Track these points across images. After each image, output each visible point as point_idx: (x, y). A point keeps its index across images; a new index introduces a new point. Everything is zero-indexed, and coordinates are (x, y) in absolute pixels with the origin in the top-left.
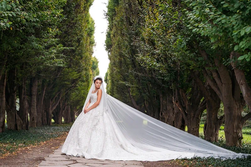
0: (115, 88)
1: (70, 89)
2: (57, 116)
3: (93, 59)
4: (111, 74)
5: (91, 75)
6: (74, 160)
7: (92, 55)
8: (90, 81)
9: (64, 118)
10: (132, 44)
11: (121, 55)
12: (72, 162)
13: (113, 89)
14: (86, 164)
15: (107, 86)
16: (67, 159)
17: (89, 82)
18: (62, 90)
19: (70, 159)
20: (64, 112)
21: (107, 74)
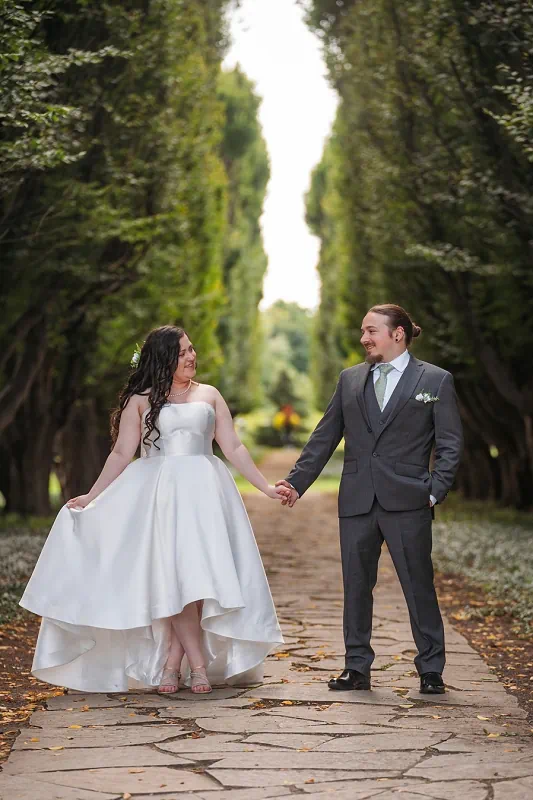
0: (377, 276)
1: (95, 293)
2: (20, 467)
3: (226, 87)
4: (348, 182)
5: (218, 193)
6: (180, 721)
7: (219, 60)
8: (216, 230)
9: (59, 477)
10: (473, 21)
11: (409, 78)
12: (177, 731)
13: (363, 280)
14: (246, 735)
15: (322, 253)
16: (144, 719)
17: (206, 240)
18: (50, 309)
19: (162, 713)
20: (59, 436)
21: (319, 178)
